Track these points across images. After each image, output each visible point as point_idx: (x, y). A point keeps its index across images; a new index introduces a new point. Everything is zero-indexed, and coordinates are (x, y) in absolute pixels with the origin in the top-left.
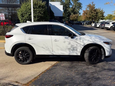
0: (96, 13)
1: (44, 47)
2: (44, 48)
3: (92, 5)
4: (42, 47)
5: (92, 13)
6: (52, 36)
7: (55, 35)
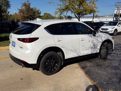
0: (33, 12)
1: (72, 49)
2: (72, 51)
3: (27, 4)
4: (71, 50)
5: (29, 12)
6: (78, 35)
7: (79, 34)
